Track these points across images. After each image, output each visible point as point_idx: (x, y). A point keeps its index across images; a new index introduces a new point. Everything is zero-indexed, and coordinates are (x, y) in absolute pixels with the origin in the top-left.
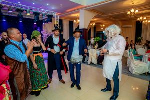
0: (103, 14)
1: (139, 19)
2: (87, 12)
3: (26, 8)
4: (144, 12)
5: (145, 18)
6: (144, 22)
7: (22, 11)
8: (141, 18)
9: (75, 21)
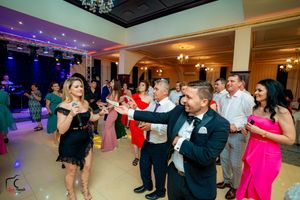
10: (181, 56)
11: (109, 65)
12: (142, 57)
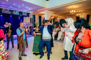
0: (58, 12)
1: (77, 15)
2: (48, 11)
3: (15, 9)
4: (79, 11)
5: (80, 15)
6: (80, 16)
7: (13, 11)
8: (78, 15)
9: (42, 16)
10: (72, 11)
11: (38, 17)
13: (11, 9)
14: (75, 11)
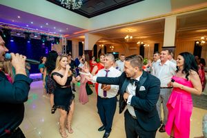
2: (92, 35)
4: (142, 37)
9: (83, 42)
10: (127, 37)
11: (78, 44)
12: (100, 37)
13: (27, 31)
14: (131, 37)
